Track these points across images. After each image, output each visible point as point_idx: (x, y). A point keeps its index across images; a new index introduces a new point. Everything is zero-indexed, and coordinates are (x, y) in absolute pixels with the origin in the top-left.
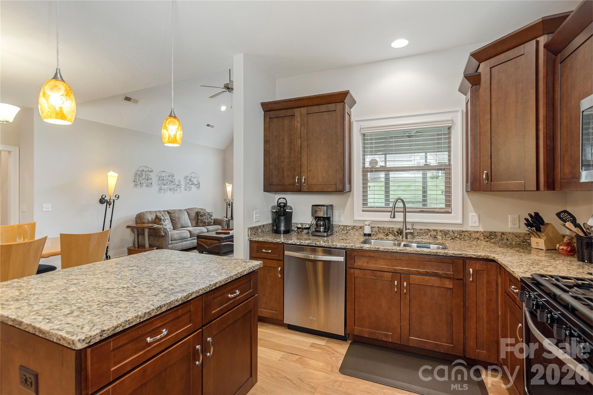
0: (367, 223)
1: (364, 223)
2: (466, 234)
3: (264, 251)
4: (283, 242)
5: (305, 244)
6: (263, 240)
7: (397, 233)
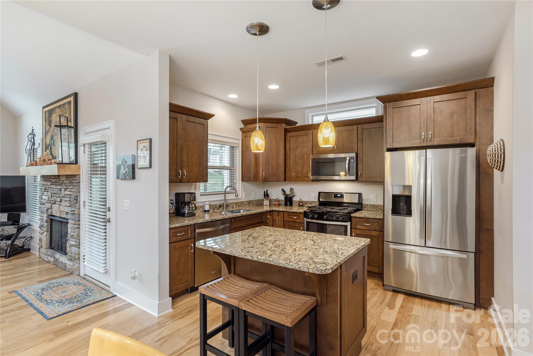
0: (207, 203)
1: (205, 203)
2: (243, 203)
3: (178, 234)
4: (195, 223)
5: (209, 221)
6: (179, 225)
7: (218, 208)
